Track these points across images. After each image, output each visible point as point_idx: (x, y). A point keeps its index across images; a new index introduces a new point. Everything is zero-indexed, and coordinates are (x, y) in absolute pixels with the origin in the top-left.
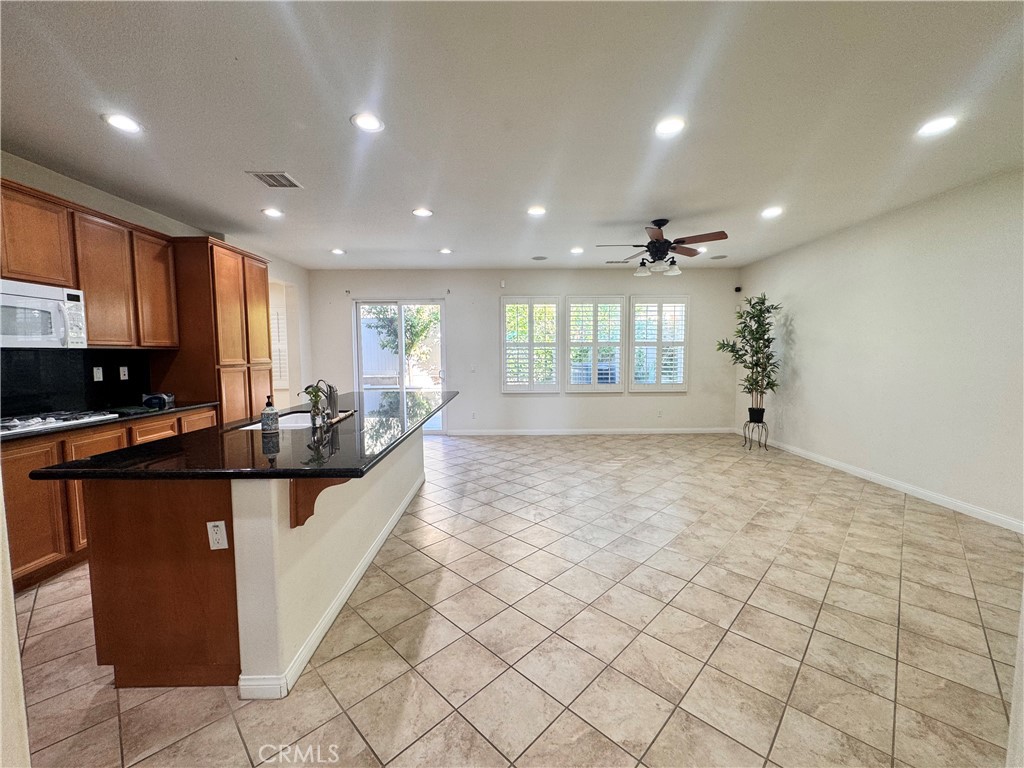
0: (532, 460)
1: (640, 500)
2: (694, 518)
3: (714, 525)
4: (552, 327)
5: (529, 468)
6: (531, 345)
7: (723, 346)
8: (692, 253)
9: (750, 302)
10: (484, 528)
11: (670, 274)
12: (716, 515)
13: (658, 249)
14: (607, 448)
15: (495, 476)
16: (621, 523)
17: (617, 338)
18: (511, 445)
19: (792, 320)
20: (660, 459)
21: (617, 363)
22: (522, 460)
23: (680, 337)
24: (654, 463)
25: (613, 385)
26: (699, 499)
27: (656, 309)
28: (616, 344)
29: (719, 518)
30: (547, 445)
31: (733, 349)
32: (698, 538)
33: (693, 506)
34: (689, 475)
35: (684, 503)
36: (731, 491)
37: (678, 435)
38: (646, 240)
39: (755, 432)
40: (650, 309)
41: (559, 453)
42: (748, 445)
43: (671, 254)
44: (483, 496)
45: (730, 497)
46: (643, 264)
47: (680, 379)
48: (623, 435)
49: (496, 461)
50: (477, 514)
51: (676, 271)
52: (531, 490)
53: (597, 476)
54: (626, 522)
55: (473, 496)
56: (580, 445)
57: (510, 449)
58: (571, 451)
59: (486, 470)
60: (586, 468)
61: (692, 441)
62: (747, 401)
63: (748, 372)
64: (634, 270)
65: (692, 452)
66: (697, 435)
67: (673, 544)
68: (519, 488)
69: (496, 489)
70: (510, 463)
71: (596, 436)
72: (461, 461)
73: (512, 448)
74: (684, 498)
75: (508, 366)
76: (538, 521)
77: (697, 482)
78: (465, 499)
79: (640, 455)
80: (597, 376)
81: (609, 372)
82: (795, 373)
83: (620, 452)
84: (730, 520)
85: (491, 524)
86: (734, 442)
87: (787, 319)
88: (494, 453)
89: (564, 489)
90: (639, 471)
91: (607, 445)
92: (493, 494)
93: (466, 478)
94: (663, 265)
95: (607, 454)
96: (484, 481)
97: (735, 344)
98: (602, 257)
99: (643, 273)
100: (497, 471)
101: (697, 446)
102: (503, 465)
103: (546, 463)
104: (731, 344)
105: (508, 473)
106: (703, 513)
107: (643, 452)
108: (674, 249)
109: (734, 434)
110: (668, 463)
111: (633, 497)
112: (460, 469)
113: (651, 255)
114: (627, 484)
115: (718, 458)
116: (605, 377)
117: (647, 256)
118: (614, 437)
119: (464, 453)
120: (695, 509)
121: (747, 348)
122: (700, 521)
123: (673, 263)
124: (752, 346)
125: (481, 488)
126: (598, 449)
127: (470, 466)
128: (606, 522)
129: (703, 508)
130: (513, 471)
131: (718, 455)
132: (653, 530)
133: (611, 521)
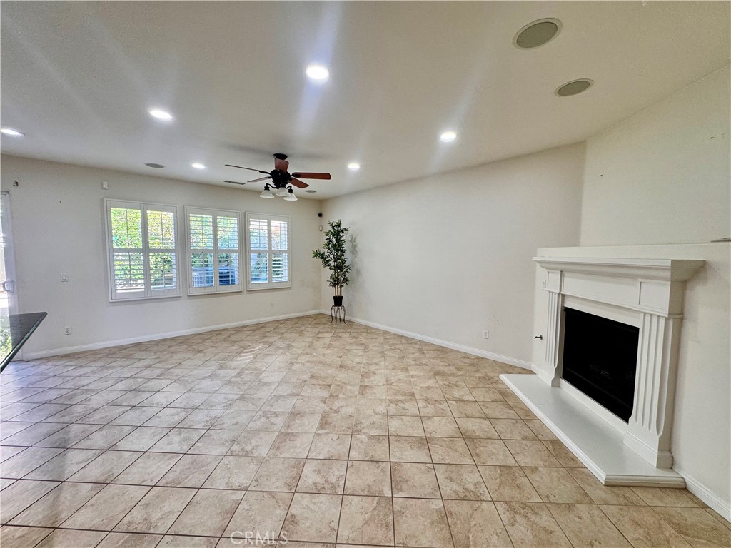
0: (158, 372)
1: (280, 388)
2: (325, 394)
3: (341, 396)
5: (158, 381)
6: (146, 250)
7: (318, 254)
8: (303, 185)
9: (332, 225)
10: (112, 489)
12: (338, 385)
13: (281, 178)
14: (235, 342)
15: (113, 404)
16: (273, 419)
17: (236, 247)
18: (128, 357)
19: (355, 238)
20: (280, 344)
22: (147, 373)
23: (285, 247)
24: (278, 348)
25: (233, 286)
26: (322, 375)
27: (266, 224)
28: (234, 251)
29: (342, 387)
30: (173, 349)
31: (322, 256)
32: (336, 412)
33: (321, 383)
34: (307, 354)
35: (314, 381)
36: (339, 361)
37: (286, 320)
40: (261, 224)
41: (189, 355)
42: (334, 320)
44: (99, 440)
45: (340, 366)
46: (267, 188)
47: (285, 278)
48: (244, 327)
49: (110, 383)
50: (95, 472)
51: (293, 198)
52: (167, 411)
53: (234, 373)
54: (277, 416)
55: (84, 444)
56: (207, 344)
57: (126, 364)
58: (200, 351)
59: (96, 399)
60: (221, 368)
61: (299, 322)
62: (332, 292)
63: (332, 272)
65: (301, 333)
66: (300, 318)
67: (322, 426)
68: (150, 412)
69: (118, 422)
70: (131, 381)
71: (219, 332)
72: (53, 395)
73: (129, 362)
74: (312, 377)
77: (315, 359)
78: (70, 454)
79: (265, 343)
80: (218, 279)
82: (358, 272)
83: (247, 343)
84: (349, 387)
85: (121, 479)
87: (352, 238)
88: (106, 373)
90: (270, 359)
91: (233, 338)
92: (115, 431)
93: (66, 419)
95: (235, 348)
96: (97, 416)
97: (324, 253)
99: (267, 196)
100: (112, 396)
101: (303, 328)
102: (121, 386)
103: (177, 371)
104: (322, 253)
105: (131, 395)
106: (330, 386)
107: (266, 339)
110: (289, 347)
111: (273, 387)
112: (51, 408)
114: (264, 375)
115: (320, 335)
116: (225, 279)
118: (238, 330)
119: (58, 381)
120: (324, 385)
121: (331, 256)
122: (331, 395)
123: (291, 191)
124: (334, 255)
125: (95, 428)
126: (226, 344)
127: (71, 398)
128: (258, 422)
129: (328, 381)
130: (137, 391)
131: (319, 333)
132: (302, 416)
133: (263, 419)
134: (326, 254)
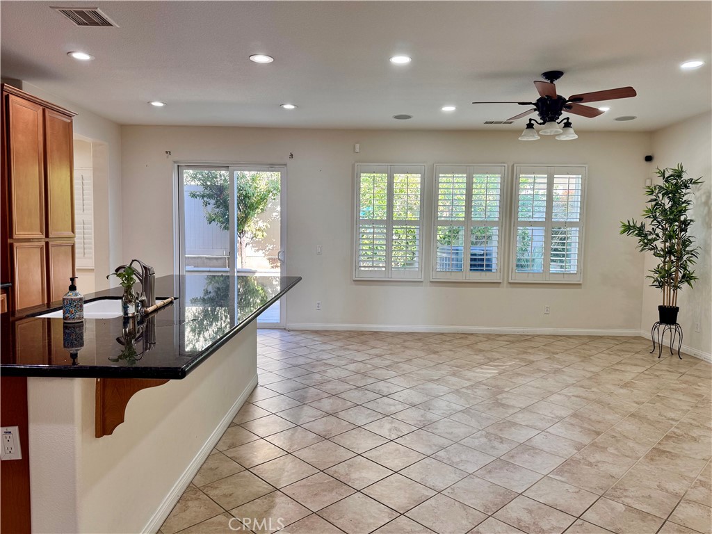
0: (388, 363)
1: (520, 416)
2: (586, 440)
3: (611, 450)
4: (415, 202)
5: (384, 371)
6: (389, 222)
7: (628, 228)
8: (593, 113)
9: (663, 175)
10: (328, 444)
11: (563, 138)
12: (614, 437)
13: (550, 107)
14: (481, 351)
15: (343, 380)
16: (496, 444)
17: (495, 216)
18: (363, 343)
20: (546, 366)
21: (494, 247)
22: (377, 361)
23: (575, 216)
24: (539, 370)
25: (488, 273)
26: (593, 417)
27: (545, 180)
28: (493, 223)
29: (618, 441)
30: (407, 344)
31: (641, 232)
32: (590, 464)
33: (586, 425)
34: (582, 386)
35: (574, 421)
36: (633, 408)
37: (569, 337)
38: (535, 96)
39: (666, 335)
40: (538, 180)
41: (420, 354)
42: (657, 351)
43: (565, 114)
44: (327, 404)
45: (632, 415)
46: (530, 126)
47: (573, 268)
48: (500, 335)
49: (343, 362)
50: (319, 426)
51: (571, 135)
52: (385, 399)
53: (468, 384)
54: (502, 442)
55: (315, 404)
56: (447, 345)
57: (360, 348)
58: (435, 353)
59: (332, 373)
60: (454, 374)
61: (588, 343)
62: (657, 298)
63: (659, 261)
64: (518, 132)
65: (586, 359)
66: (593, 338)
67: (560, 470)
68: (371, 396)
69: (343, 396)
70: (361, 365)
71: (465, 335)
72: (301, 361)
73: (364, 347)
74: (575, 415)
75: (362, 247)
76: (393, 437)
77: (592, 396)
78: (306, 408)
79: (521, 360)
80: (469, 262)
81: (485, 257)
83: (497, 355)
84: (631, 444)
85: (337, 439)
86: (639, 347)
88: (342, 353)
89: (426, 399)
90: (520, 380)
91: (480, 346)
92: (339, 402)
93: (307, 382)
94: (554, 128)
95: (479, 358)
96: (329, 387)
97: (643, 226)
98: (478, 116)
99: (531, 137)
100: (343, 374)
101: (594, 352)
102: (352, 367)
103: (405, 366)
104: (639, 225)
105: (358, 376)
106: (598, 434)
107: (525, 356)
108: (569, 108)
109: (639, 338)
110: (556, 371)
111: (511, 411)
112: (299, 371)
113: (540, 114)
114: (504, 395)
115: (619, 367)
116: (479, 263)
117: (536, 115)
118: (490, 337)
119: (306, 351)
120: (589, 430)
121: (658, 231)
122: (593, 444)
123: (568, 125)
124: (664, 229)
125: (326, 395)
126: (468, 351)
127: (313, 367)
128: (477, 441)
129: (598, 427)
130: (365, 375)
131: (619, 363)
132: (536, 453)
133: (483, 440)
134: (648, 228)
